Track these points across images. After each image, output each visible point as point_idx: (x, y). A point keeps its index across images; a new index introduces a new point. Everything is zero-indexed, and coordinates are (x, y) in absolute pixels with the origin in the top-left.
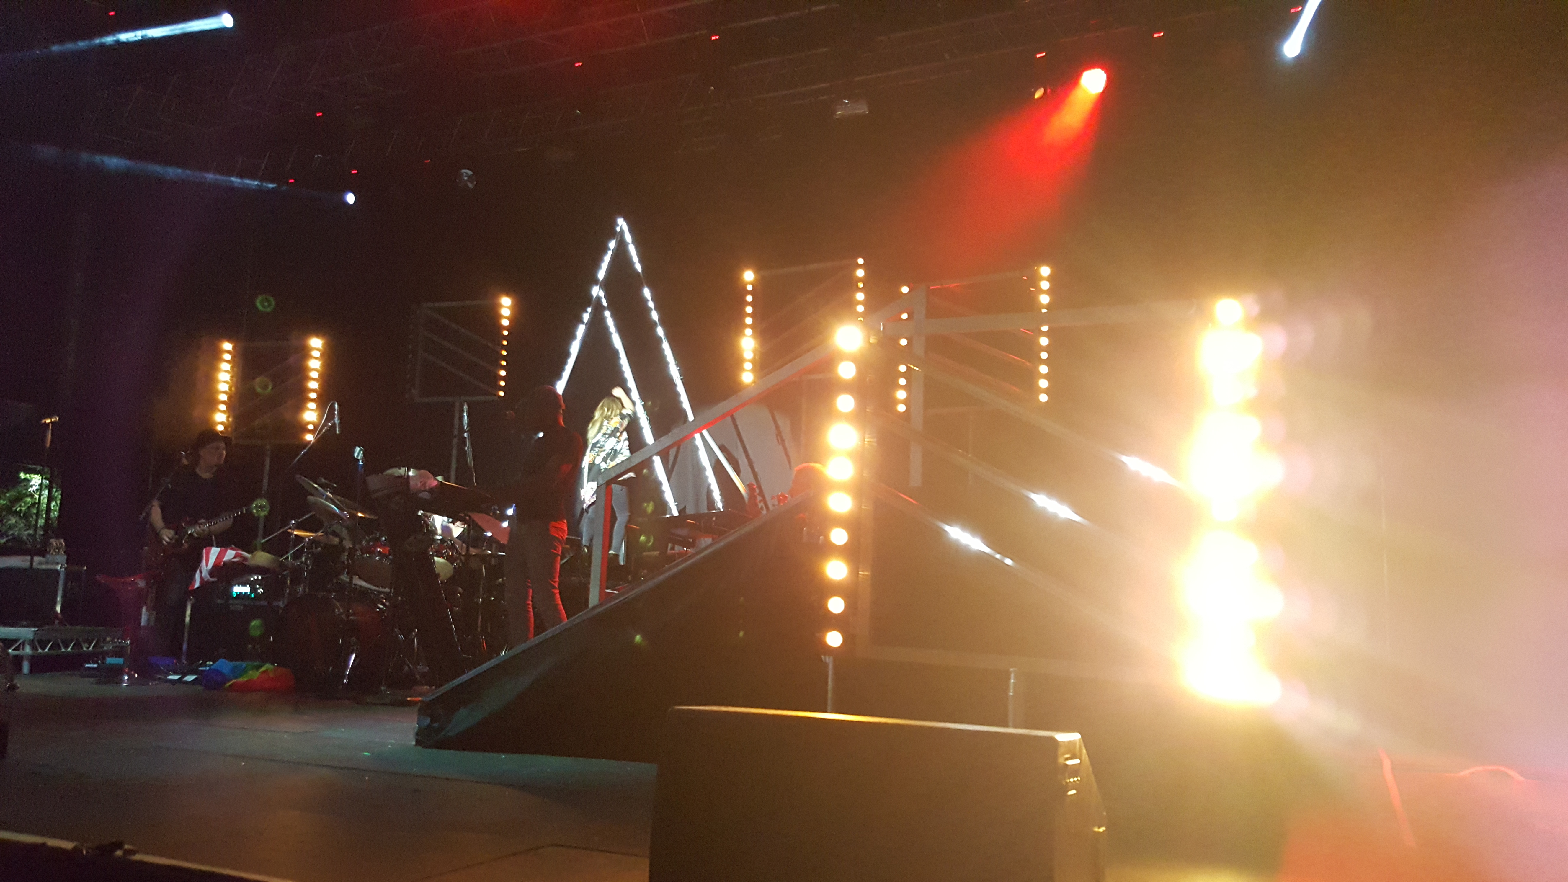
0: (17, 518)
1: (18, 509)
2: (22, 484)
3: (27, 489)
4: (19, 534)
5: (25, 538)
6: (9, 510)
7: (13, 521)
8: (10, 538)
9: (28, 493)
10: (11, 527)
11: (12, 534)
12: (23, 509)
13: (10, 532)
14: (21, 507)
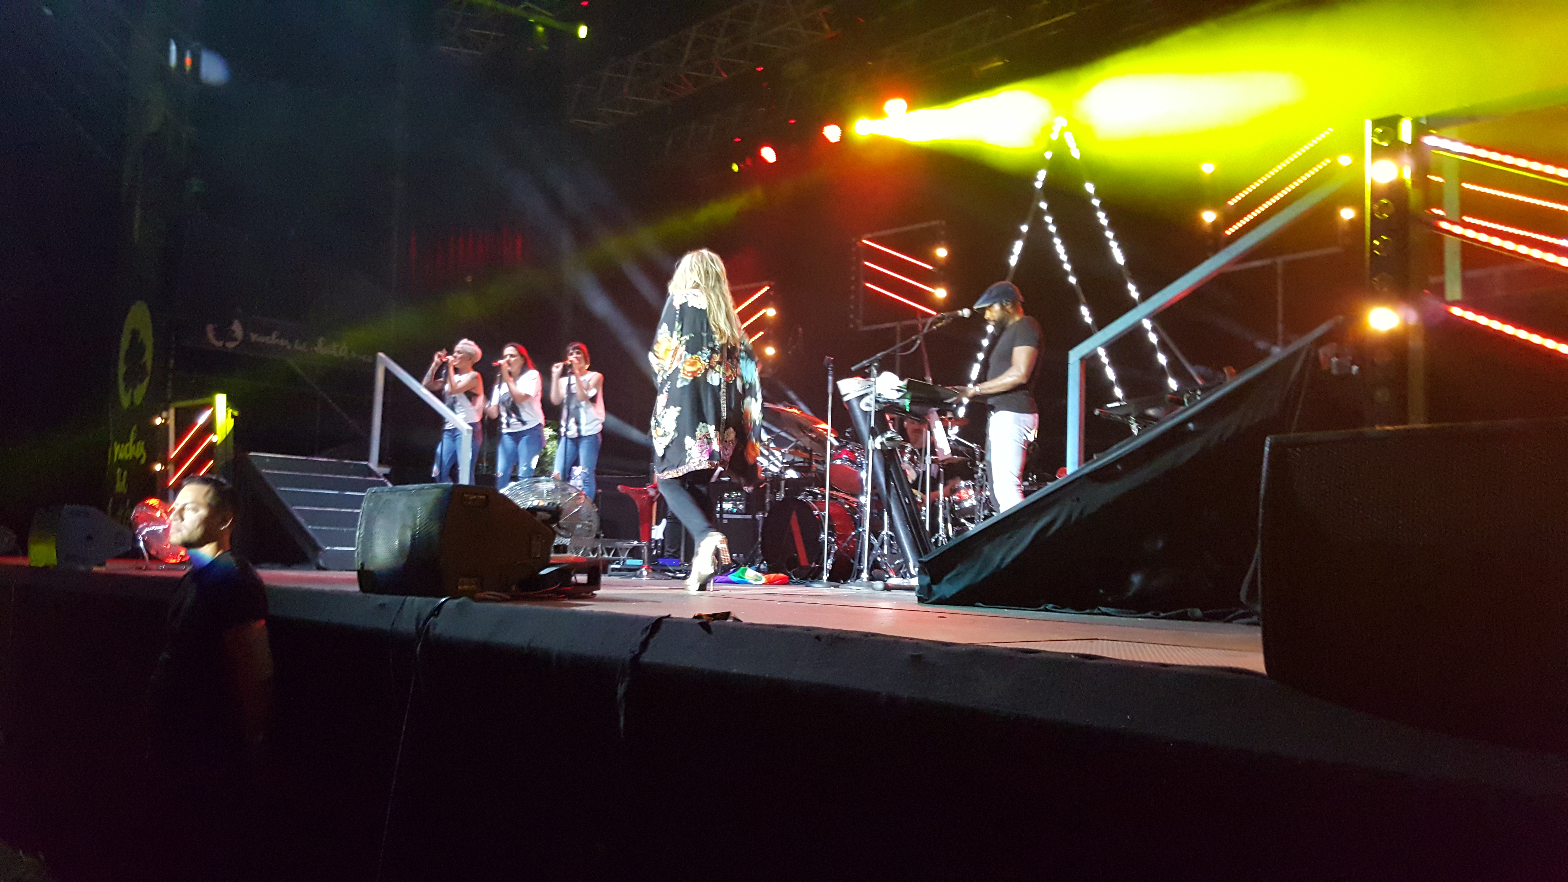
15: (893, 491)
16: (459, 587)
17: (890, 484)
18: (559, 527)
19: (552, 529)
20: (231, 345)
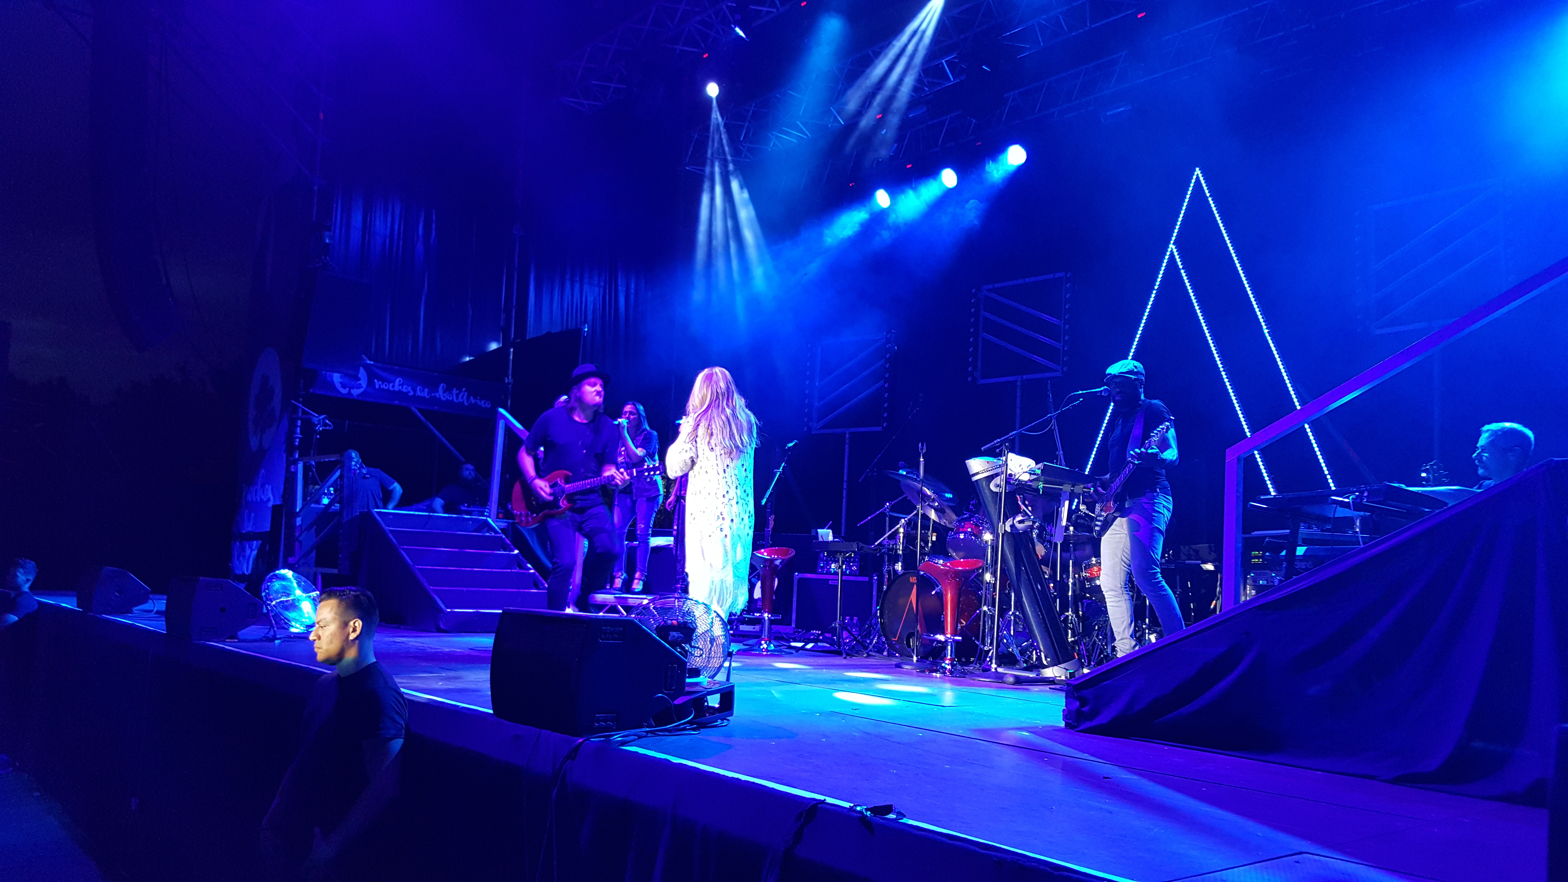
15: (1024, 576)
17: (1021, 569)
18: (691, 647)
19: (683, 648)
20: (355, 392)
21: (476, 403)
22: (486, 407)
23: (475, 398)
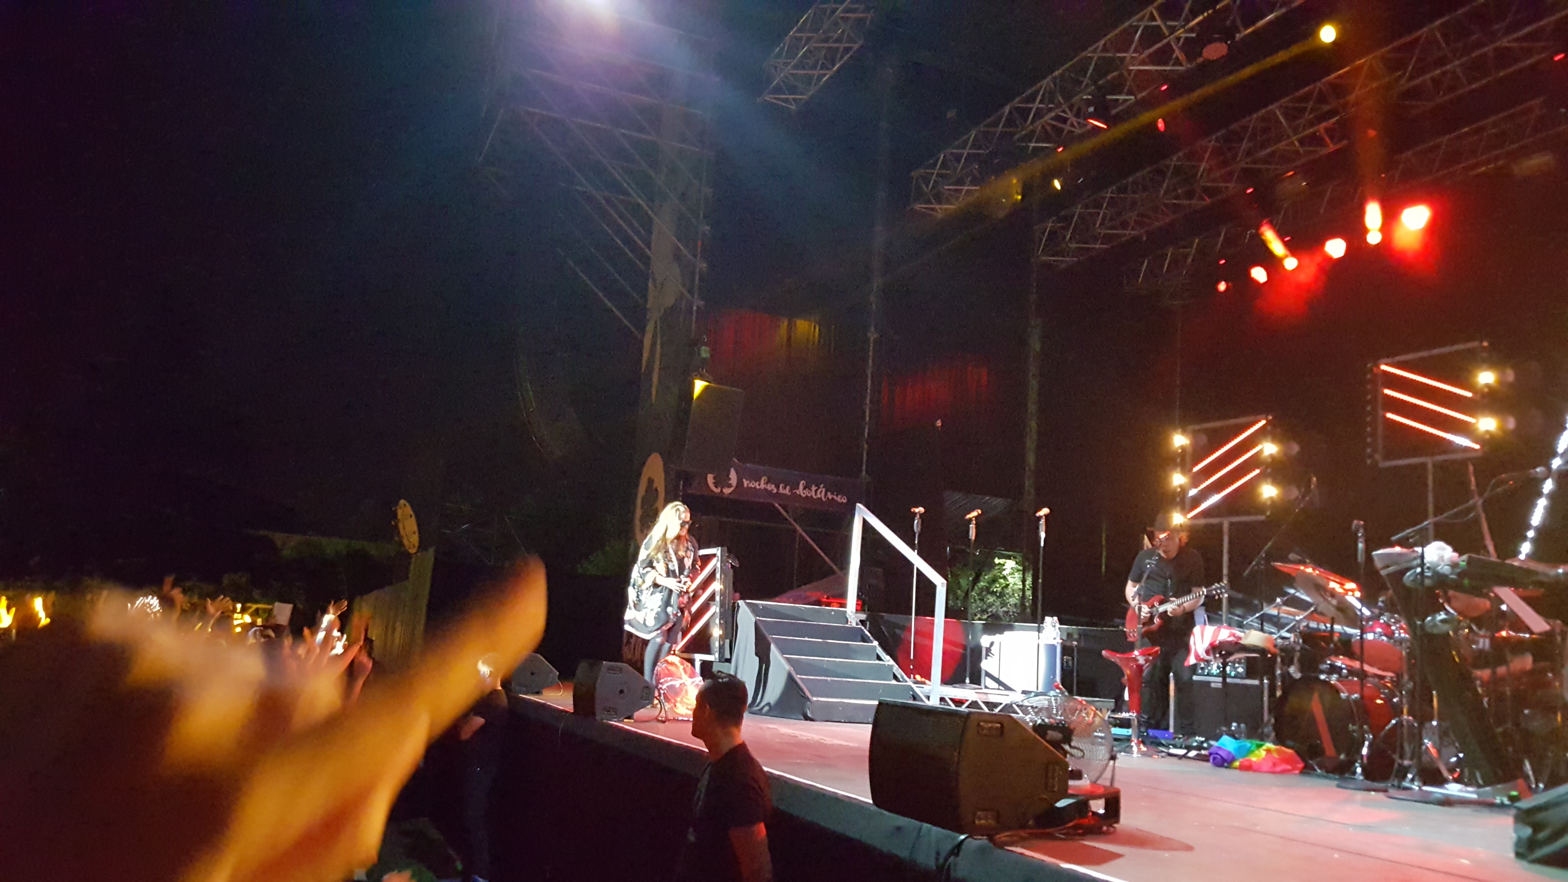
0: (995, 598)
1: (995, 590)
2: (997, 568)
3: (1001, 573)
4: (996, 612)
5: (1001, 614)
6: (988, 590)
7: (991, 599)
8: (990, 614)
9: (1002, 576)
10: (990, 606)
11: (991, 612)
12: (999, 589)
13: (990, 610)
14: (997, 588)
16: (977, 822)
18: (1070, 746)
19: (1063, 749)
20: (727, 491)
21: (833, 499)
22: (842, 503)
23: (832, 493)
